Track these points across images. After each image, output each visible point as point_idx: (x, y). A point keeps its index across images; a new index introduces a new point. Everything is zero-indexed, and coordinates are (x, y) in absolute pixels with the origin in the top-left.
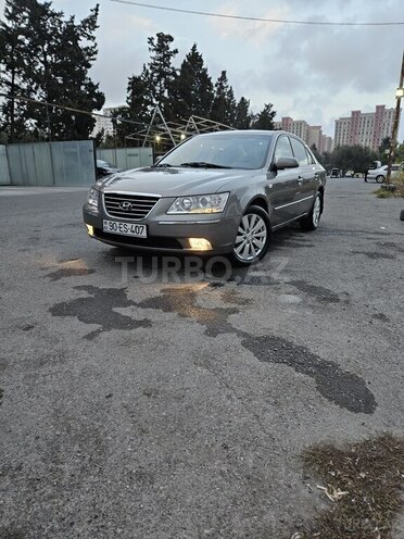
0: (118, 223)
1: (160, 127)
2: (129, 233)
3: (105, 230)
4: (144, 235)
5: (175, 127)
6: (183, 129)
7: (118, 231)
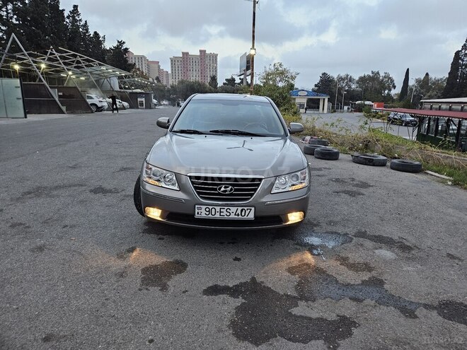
0: (218, 209)
1: (18, 55)
2: (233, 216)
3: (197, 216)
4: (251, 216)
5: (36, 56)
6: (44, 59)
7: (217, 215)
